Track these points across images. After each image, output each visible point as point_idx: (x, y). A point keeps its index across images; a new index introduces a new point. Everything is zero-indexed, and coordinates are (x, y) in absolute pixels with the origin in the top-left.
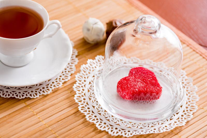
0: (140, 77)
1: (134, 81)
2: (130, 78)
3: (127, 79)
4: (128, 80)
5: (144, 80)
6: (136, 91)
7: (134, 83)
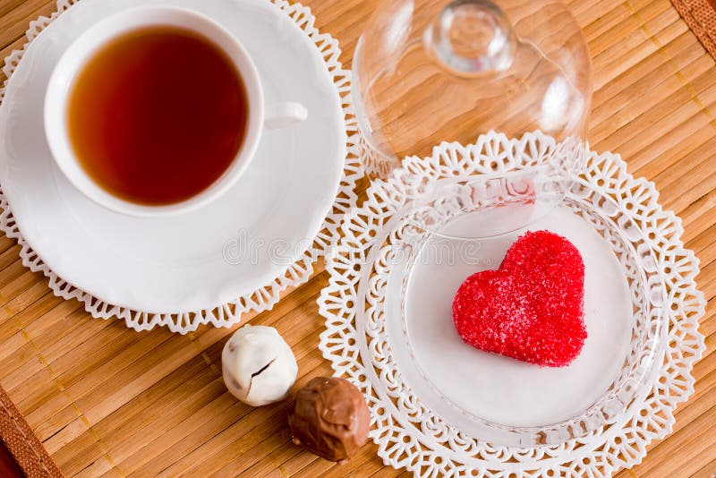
0: (531, 290)
1: (508, 298)
4: (493, 288)
5: (538, 307)
7: (504, 308)
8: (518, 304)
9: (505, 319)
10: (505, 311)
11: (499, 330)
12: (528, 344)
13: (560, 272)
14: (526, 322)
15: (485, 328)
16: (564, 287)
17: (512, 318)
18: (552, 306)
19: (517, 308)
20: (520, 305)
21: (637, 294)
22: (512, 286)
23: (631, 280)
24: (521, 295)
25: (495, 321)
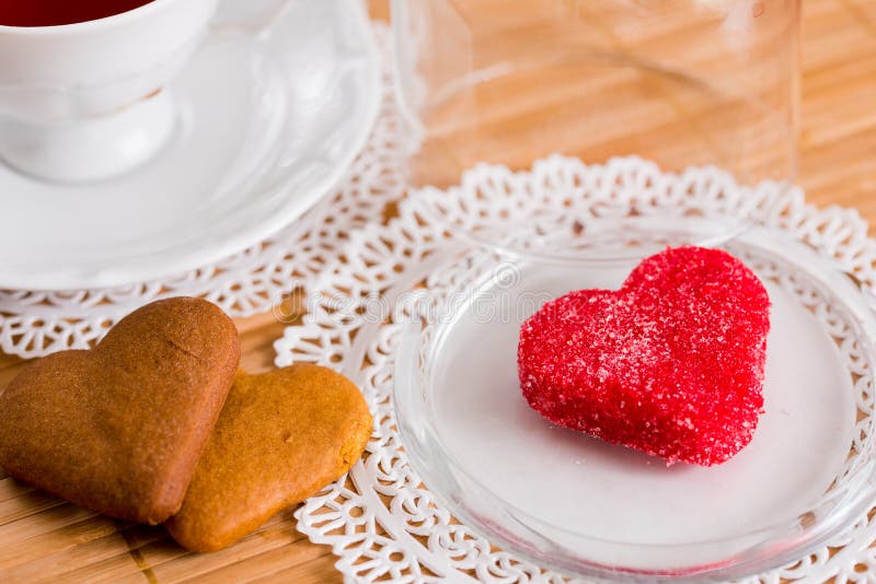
0: (665, 315)
1: (622, 323)
2: (609, 301)
3: (593, 300)
4: (598, 309)
5: (676, 338)
6: (595, 380)
7: (612, 335)
8: (639, 332)
9: (611, 350)
10: (614, 340)
11: (597, 365)
12: (649, 388)
13: (723, 296)
14: (649, 358)
15: (572, 360)
16: (727, 315)
17: (625, 351)
18: (703, 340)
19: (636, 337)
20: (642, 333)
21: (865, 395)
22: (631, 307)
23: (856, 377)
24: (647, 321)
25: (594, 350)
